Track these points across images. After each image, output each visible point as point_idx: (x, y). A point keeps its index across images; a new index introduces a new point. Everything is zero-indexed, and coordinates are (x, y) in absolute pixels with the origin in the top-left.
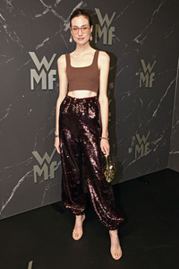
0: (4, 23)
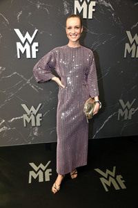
0: (113, 12)
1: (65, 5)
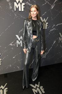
1: (10, 4)
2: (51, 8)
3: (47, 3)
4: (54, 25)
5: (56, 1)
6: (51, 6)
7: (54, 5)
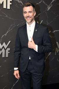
2: (48, 9)
3: (42, 2)
4: (50, 31)
5: (54, 1)
6: (47, 7)
7: (51, 5)
